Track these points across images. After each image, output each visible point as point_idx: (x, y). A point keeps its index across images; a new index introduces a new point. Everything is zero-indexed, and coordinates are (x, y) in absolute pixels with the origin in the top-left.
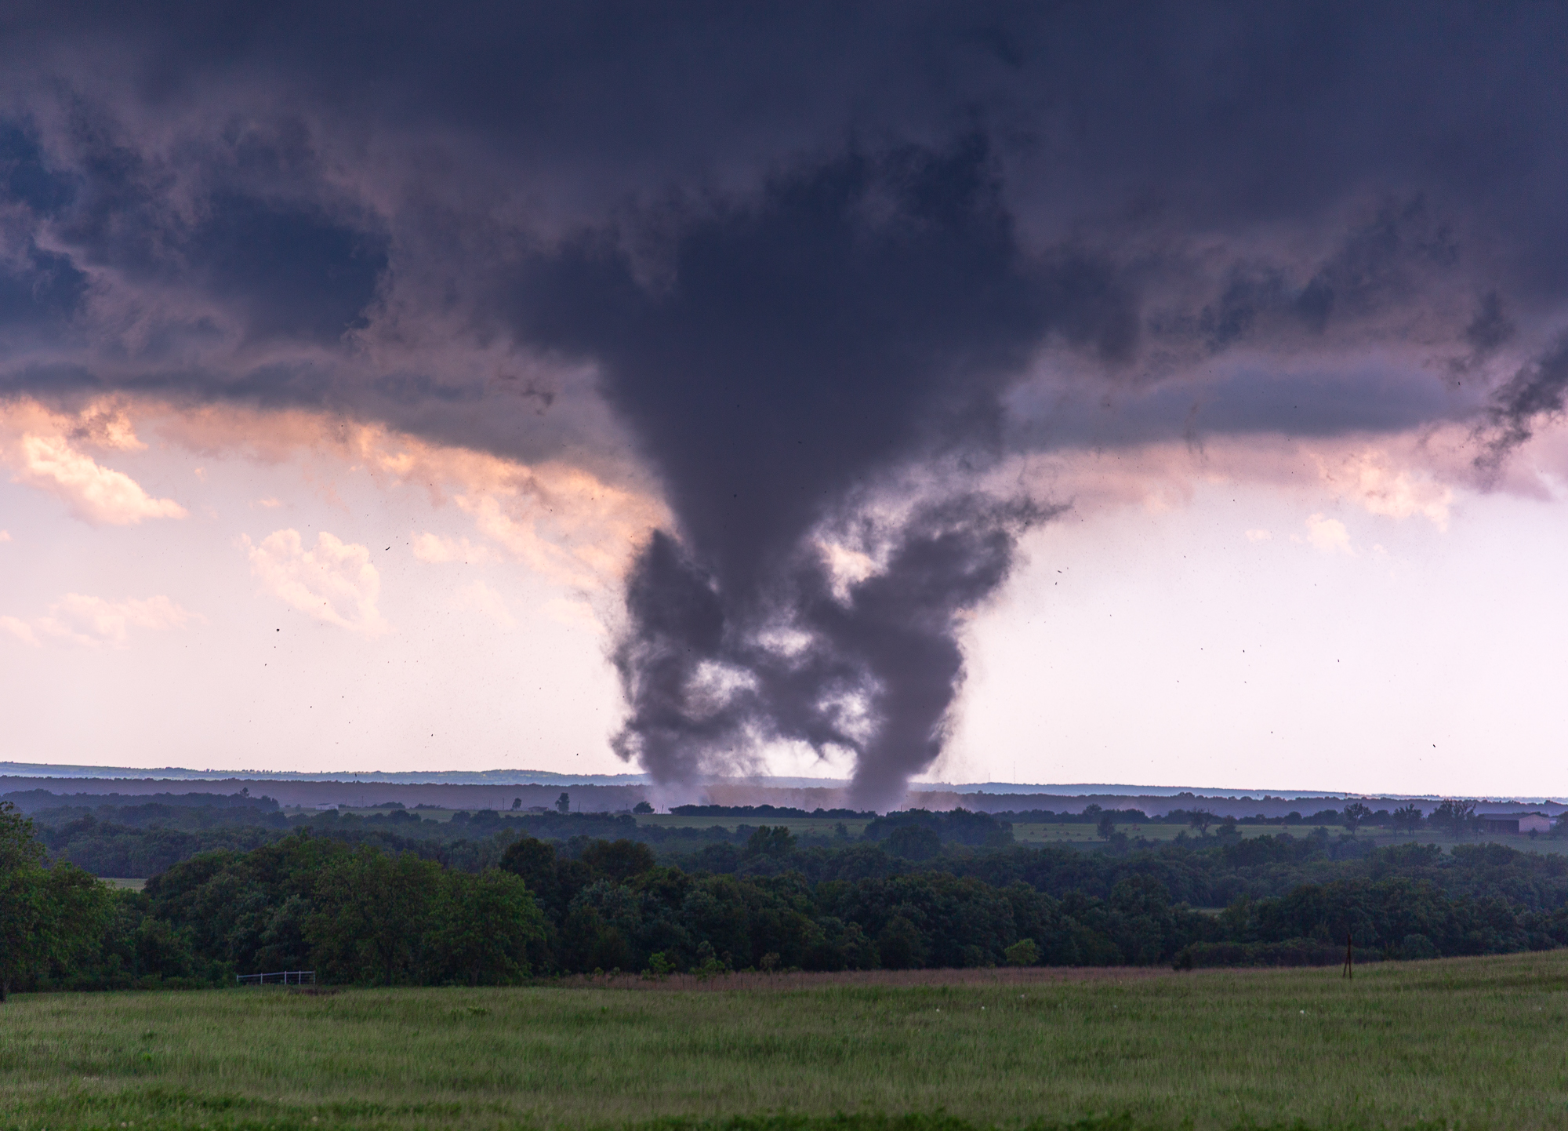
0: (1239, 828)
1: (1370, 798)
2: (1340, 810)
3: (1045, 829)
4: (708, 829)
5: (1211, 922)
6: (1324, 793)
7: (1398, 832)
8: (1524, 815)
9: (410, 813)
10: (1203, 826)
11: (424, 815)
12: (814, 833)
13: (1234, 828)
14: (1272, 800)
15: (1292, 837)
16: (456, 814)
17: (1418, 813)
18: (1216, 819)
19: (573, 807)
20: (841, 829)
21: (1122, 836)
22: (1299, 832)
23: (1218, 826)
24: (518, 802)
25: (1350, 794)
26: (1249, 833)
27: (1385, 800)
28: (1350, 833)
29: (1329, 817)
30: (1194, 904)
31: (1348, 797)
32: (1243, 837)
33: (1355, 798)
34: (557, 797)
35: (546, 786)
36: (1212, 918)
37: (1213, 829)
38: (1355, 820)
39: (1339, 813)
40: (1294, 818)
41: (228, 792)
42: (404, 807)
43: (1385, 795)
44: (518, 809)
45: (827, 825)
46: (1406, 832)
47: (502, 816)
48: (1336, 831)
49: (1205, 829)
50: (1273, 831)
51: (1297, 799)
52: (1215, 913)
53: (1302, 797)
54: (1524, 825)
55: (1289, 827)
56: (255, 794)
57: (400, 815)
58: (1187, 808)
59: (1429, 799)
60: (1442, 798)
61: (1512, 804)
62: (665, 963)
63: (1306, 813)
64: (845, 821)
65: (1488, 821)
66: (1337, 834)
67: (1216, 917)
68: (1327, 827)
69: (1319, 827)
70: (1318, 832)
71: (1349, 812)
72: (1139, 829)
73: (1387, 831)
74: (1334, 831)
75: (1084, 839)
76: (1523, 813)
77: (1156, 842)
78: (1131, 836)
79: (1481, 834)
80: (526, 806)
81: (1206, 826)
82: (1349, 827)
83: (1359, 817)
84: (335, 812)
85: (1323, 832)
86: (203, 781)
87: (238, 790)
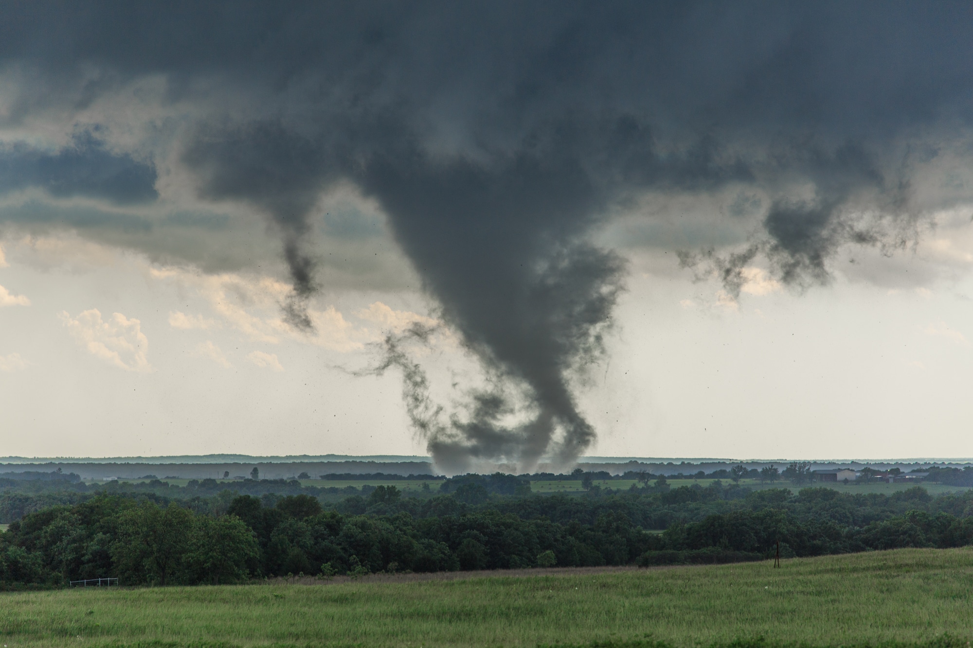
0: (668, 481)
1: (745, 462)
2: (729, 469)
3: (550, 484)
4: (345, 488)
5: (657, 538)
6: (717, 459)
7: (764, 482)
8: (840, 470)
9: (162, 481)
10: (646, 480)
11: (171, 482)
12: (409, 489)
13: (665, 481)
14: (686, 464)
15: (700, 486)
16: (190, 482)
17: (776, 470)
18: (653, 477)
19: (261, 476)
20: (426, 487)
21: (598, 488)
22: (705, 483)
23: (655, 481)
24: (227, 474)
25: (733, 459)
26: (675, 484)
27: (754, 463)
28: (735, 483)
29: (722, 474)
30: (645, 528)
31: (732, 461)
32: (672, 487)
33: (736, 462)
34: (251, 470)
35: (243, 464)
36: (658, 536)
37: (652, 483)
38: (738, 475)
39: (728, 471)
40: (701, 475)
41: (49, 471)
42: (157, 478)
43: (754, 460)
44: (227, 478)
45: (417, 484)
46: (769, 482)
47: (218, 482)
48: (727, 482)
49: (647, 482)
50: (689, 483)
51: (701, 463)
52: (660, 533)
53: (704, 462)
54: (840, 476)
55: (698, 480)
56: (66, 472)
57: (156, 483)
58: (635, 470)
59: (781, 462)
60: (789, 461)
61: (831, 463)
62: (331, 569)
63: (707, 472)
64: (428, 482)
65: (818, 474)
66: (728, 484)
67: (660, 535)
68: (721, 480)
69: (716, 480)
70: (716, 483)
71: (734, 471)
72: (607, 483)
73: (758, 482)
74: (726, 482)
75: (575, 490)
76: (839, 469)
77: (618, 491)
78: (603, 488)
79: (815, 482)
80: (233, 476)
81: (648, 481)
82: (735, 480)
83: (741, 473)
84: (116, 481)
85: (718, 483)
86: (32, 465)
87: (55, 470)
